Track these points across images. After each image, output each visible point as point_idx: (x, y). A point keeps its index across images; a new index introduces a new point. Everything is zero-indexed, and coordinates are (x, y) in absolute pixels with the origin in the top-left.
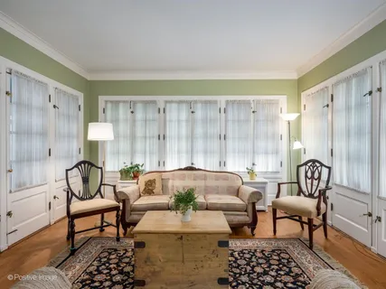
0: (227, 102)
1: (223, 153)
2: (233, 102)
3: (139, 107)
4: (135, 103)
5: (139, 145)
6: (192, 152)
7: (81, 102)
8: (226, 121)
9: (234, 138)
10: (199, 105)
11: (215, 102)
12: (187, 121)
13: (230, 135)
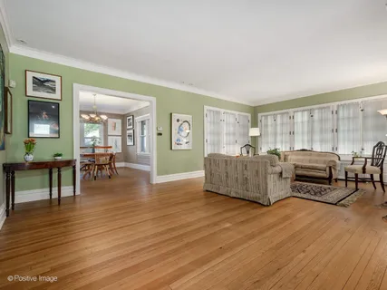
0: (338, 106)
1: (335, 141)
2: (343, 106)
3: (279, 117)
4: (276, 115)
5: (279, 138)
6: (311, 141)
7: (250, 119)
8: (338, 119)
9: (344, 131)
10: (316, 111)
11: (329, 107)
12: (308, 122)
13: (341, 128)
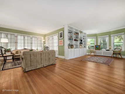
0: (32, 37)
6: (24, 46)
8: (32, 40)
9: (34, 43)
10: (26, 36)
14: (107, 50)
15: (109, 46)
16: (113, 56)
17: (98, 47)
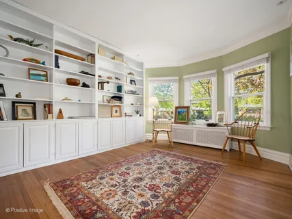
14: (210, 125)
15: (218, 110)
16: (227, 148)
17: (182, 115)
